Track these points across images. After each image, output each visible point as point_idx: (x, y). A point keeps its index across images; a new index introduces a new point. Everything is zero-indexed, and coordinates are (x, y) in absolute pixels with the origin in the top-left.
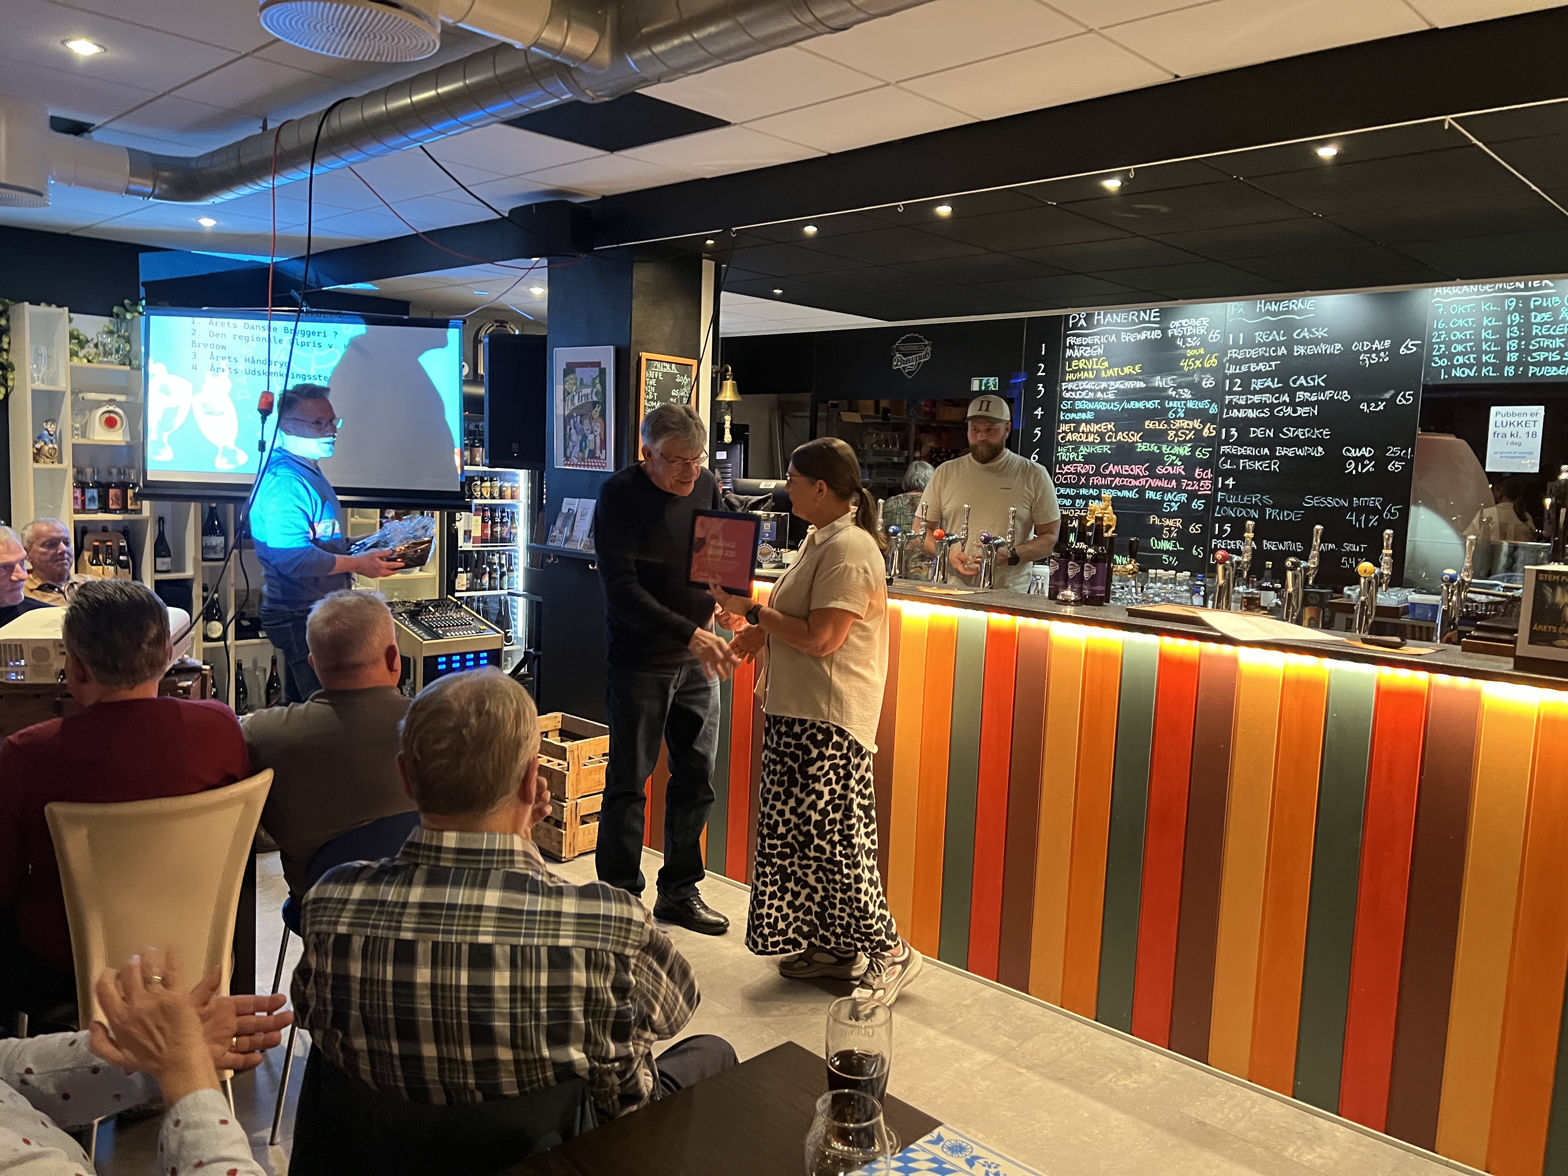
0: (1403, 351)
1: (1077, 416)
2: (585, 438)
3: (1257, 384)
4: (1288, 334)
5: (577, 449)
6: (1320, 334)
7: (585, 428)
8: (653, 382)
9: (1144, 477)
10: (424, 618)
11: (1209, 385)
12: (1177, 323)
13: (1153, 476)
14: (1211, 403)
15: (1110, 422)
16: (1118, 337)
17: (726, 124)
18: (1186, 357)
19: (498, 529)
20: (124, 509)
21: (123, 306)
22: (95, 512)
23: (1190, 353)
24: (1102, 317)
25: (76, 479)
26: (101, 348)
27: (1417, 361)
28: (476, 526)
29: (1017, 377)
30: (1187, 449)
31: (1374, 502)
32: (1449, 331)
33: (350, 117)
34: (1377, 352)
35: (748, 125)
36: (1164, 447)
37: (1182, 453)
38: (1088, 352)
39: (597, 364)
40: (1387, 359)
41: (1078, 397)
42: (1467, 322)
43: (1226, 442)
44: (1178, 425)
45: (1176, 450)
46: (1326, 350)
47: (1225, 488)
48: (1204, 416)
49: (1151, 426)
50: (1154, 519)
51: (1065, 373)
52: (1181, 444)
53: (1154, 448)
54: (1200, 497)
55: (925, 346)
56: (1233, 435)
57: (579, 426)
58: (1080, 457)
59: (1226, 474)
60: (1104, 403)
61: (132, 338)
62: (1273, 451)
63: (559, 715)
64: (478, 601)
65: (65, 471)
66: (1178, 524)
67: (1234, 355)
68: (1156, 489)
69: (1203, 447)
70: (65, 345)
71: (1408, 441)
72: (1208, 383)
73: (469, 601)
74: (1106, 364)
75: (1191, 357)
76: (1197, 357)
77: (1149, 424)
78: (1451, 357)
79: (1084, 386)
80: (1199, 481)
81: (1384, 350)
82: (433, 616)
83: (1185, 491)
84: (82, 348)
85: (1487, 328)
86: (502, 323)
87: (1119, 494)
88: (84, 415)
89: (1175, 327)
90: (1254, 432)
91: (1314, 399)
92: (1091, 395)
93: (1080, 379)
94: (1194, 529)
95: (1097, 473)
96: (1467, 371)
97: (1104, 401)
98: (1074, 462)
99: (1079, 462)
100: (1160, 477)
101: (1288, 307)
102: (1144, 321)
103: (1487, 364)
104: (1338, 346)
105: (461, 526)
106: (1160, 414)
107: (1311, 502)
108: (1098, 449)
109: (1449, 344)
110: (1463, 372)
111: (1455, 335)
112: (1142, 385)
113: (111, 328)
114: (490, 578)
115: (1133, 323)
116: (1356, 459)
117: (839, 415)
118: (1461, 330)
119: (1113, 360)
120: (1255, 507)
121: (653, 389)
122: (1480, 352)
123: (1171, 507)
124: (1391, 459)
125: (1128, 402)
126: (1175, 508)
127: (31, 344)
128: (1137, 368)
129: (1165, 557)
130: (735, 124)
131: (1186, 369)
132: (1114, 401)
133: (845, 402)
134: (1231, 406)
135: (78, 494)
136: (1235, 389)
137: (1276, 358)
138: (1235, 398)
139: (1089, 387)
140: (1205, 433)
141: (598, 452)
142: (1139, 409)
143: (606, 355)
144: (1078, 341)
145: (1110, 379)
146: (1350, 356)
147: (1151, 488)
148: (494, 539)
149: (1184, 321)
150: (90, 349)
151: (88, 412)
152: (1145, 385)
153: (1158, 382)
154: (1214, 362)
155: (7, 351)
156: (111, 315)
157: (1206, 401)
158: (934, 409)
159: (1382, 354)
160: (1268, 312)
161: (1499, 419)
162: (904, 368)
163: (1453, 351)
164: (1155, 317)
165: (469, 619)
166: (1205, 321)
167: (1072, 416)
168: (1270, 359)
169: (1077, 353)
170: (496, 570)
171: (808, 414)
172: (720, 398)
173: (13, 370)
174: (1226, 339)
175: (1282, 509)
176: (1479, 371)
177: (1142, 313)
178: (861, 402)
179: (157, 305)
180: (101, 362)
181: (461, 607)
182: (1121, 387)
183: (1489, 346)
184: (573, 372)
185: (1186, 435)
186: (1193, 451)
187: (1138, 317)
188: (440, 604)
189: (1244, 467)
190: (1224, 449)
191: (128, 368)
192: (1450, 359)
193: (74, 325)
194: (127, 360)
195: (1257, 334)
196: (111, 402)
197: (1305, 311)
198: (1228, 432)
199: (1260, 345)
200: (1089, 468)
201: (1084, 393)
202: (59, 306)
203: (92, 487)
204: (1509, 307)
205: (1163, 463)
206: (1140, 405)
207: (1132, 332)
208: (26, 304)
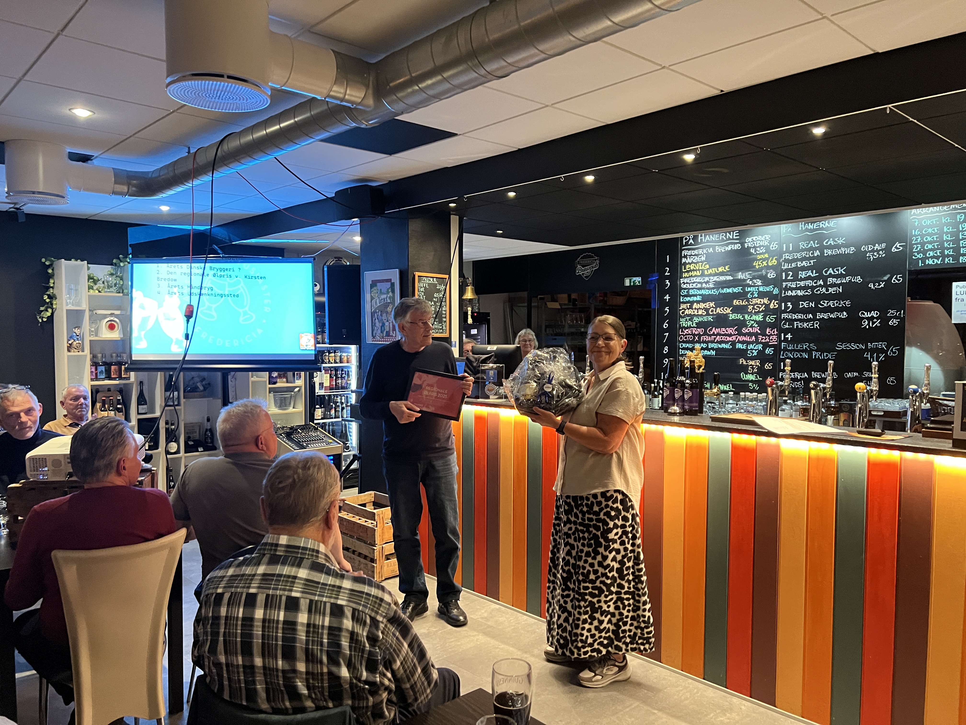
0: (894, 250)
1: (691, 299)
2: (383, 325)
3: (802, 275)
4: (820, 242)
5: (379, 331)
6: (840, 242)
7: (383, 318)
8: (422, 289)
9: (734, 335)
10: (294, 436)
11: (772, 277)
12: (750, 239)
13: (740, 334)
14: (774, 288)
15: (712, 301)
16: (714, 249)
17: (454, 135)
18: (757, 260)
19: (340, 381)
20: (120, 378)
21: (119, 258)
22: (103, 379)
23: (759, 257)
24: (703, 237)
25: (91, 360)
26: (106, 283)
27: (903, 256)
28: (326, 380)
29: (653, 277)
30: (761, 317)
31: (882, 345)
32: (922, 236)
33: (234, 144)
34: (878, 251)
35: (466, 135)
36: (746, 316)
37: (758, 319)
38: (697, 259)
39: (389, 280)
40: (884, 255)
41: (691, 287)
42: (934, 230)
43: (785, 312)
44: (754, 302)
45: (754, 317)
46: (845, 252)
47: (786, 340)
48: (771, 296)
49: (737, 303)
50: (742, 361)
51: (682, 272)
52: (756, 313)
53: (740, 317)
54: (771, 346)
55: (596, 260)
56: (789, 307)
57: (380, 317)
58: (694, 324)
59: (786, 331)
60: (707, 290)
61: (124, 278)
62: (815, 315)
63: (372, 493)
64: (329, 426)
65: (86, 356)
66: (758, 364)
67: (787, 257)
68: (743, 342)
69: (771, 315)
70: (84, 283)
71: (901, 306)
72: (771, 275)
73: (323, 426)
74: (707, 266)
75: (760, 259)
76: (764, 260)
77: (736, 302)
78: (925, 252)
79: (695, 280)
80: (769, 336)
81: (882, 250)
82: (301, 436)
83: (761, 343)
84: (96, 284)
85: (947, 233)
86: (339, 259)
87: (720, 346)
88: (97, 323)
89: (749, 241)
90: (802, 304)
91: (839, 282)
92: (699, 286)
93: (692, 276)
94: (768, 366)
95: (705, 334)
96: (936, 261)
97: (708, 289)
98: (690, 327)
99: (694, 327)
100: (744, 335)
101: (819, 226)
102: (729, 239)
103: (948, 256)
104: (853, 249)
105: (317, 380)
106: (742, 295)
107: (841, 346)
108: (705, 319)
109: (923, 244)
110: (933, 262)
111: (926, 239)
112: (730, 278)
113: (112, 272)
114: (335, 411)
115: (723, 240)
116: (868, 318)
117: (546, 304)
118: (930, 235)
119: (711, 263)
120: (805, 351)
121: (423, 294)
122: (943, 249)
123: (753, 353)
124: (891, 318)
125: (723, 289)
126: (755, 354)
127: (66, 283)
128: (727, 268)
129: (750, 384)
130: (460, 135)
131: (757, 267)
132: (713, 288)
133: (549, 296)
134: (787, 289)
135: (93, 370)
136: (789, 278)
137: (814, 258)
138: (789, 284)
139: (697, 280)
140: (772, 306)
141: (391, 333)
142: (729, 293)
143: (394, 275)
144: (689, 253)
145: (710, 275)
146: (860, 255)
147: (739, 342)
148: (337, 387)
149: (754, 238)
150: (100, 285)
151: (98, 321)
152: (732, 278)
153: (740, 276)
154: (774, 262)
155: (52, 287)
156: (112, 264)
157: (771, 287)
158: (605, 299)
159: (881, 252)
160: (807, 230)
161: (959, 290)
162: (583, 274)
163: (926, 248)
164: (736, 236)
165: (322, 436)
166: (768, 237)
167: (688, 299)
168: (810, 259)
169: (689, 260)
170: (339, 406)
171: (526, 304)
172: (464, 297)
173: (56, 298)
174: (781, 247)
175: (823, 352)
176: (943, 260)
177: (728, 234)
178: (559, 296)
179: (138, 257)
180: (106, 292)
181: (317, 429)
182: (718, 280)
183: (949, 245)
184: (376, 286)
185: (760, 308)
186: (765, 317)
187: (726, 236)
188: (304, 428)
189: (797, 326)
190: (784, 316)
191: (121, 295)
192: (925, 254)
193: (90, 271)
194: (121, 290)
195: (800, 243)
196: (112, 315)
197: (831, 228)
198: (786, 305)
199: (803, 250)
200: (700, 331)
201: (694, 285)
202: (82, 261)
203: (101, 365)
204: (960, 219)
205: (746, 326)
206: (730, 290)
207: (723, 246)
208: (63, 260)
